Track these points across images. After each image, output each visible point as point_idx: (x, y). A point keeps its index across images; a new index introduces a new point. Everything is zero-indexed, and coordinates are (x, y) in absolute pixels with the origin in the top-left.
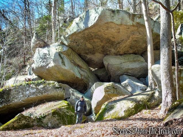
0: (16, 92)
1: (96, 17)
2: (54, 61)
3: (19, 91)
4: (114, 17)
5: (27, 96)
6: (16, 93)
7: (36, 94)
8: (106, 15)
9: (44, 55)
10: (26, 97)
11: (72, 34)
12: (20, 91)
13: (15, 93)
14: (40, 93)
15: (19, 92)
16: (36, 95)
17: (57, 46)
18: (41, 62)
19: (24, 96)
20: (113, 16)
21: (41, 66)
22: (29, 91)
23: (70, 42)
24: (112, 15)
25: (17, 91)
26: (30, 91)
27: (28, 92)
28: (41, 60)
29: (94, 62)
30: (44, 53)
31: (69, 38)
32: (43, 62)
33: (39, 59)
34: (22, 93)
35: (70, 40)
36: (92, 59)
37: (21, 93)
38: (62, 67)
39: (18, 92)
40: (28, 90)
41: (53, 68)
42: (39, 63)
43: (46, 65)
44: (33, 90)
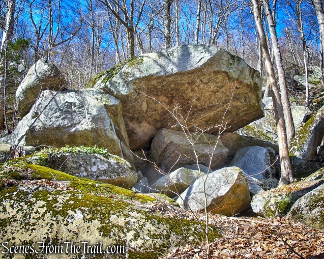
0: (73, 163)
1: (202, 59)
2: (95, 119)
3: (79, 163)
4: (233, 66)
5: (95, 177)
6: (75, 166)
7: (109, 173)
8: (222, 59)
9: (68, 106)
10: (93, 177)
11: (146, 77)
12: (81, 163)
13: (73, 165)
14: (116, 174)
15: (80, 166)
16: (110, 177)
17: (97, 93)
18: (59, 117)
19: (89, 174)
20: (231, 64)
21: (59, 125)
22: (96, 166)
23: (132, 91)
24: (231, 61)
25: (76, 162)
26: (98, 166)
27: (94, 167)
28: (58, 114)
29: (136, 136)
30: (67, 102)
31: (134, 83)
32: (64, 119)
33: (53, 112)
34: (85, 168)
35: (135, 86)
36: (136, 132)
37: (83, 169)
38: (108, 135)
39: (78, 165)
40: (94, 164)
41: (85, 133)
42: (53, 119)
43: (70, 124)
44: (103, 166)
